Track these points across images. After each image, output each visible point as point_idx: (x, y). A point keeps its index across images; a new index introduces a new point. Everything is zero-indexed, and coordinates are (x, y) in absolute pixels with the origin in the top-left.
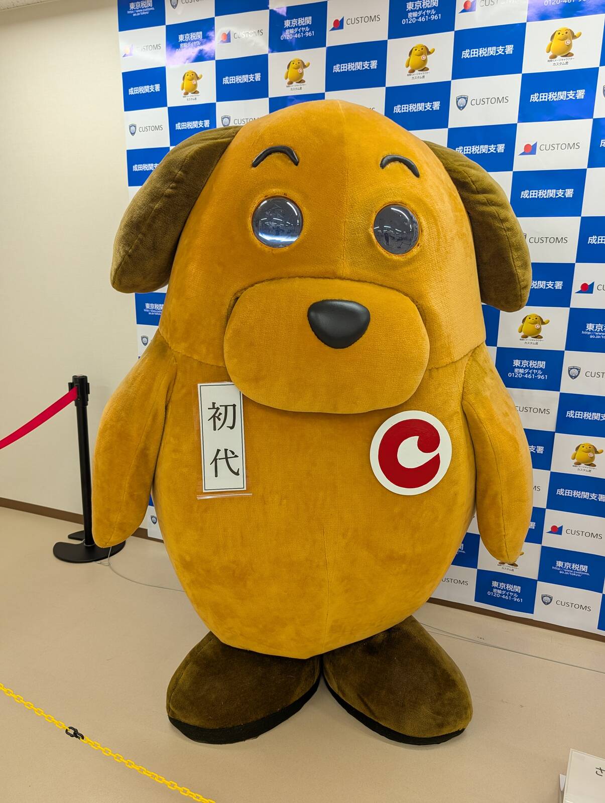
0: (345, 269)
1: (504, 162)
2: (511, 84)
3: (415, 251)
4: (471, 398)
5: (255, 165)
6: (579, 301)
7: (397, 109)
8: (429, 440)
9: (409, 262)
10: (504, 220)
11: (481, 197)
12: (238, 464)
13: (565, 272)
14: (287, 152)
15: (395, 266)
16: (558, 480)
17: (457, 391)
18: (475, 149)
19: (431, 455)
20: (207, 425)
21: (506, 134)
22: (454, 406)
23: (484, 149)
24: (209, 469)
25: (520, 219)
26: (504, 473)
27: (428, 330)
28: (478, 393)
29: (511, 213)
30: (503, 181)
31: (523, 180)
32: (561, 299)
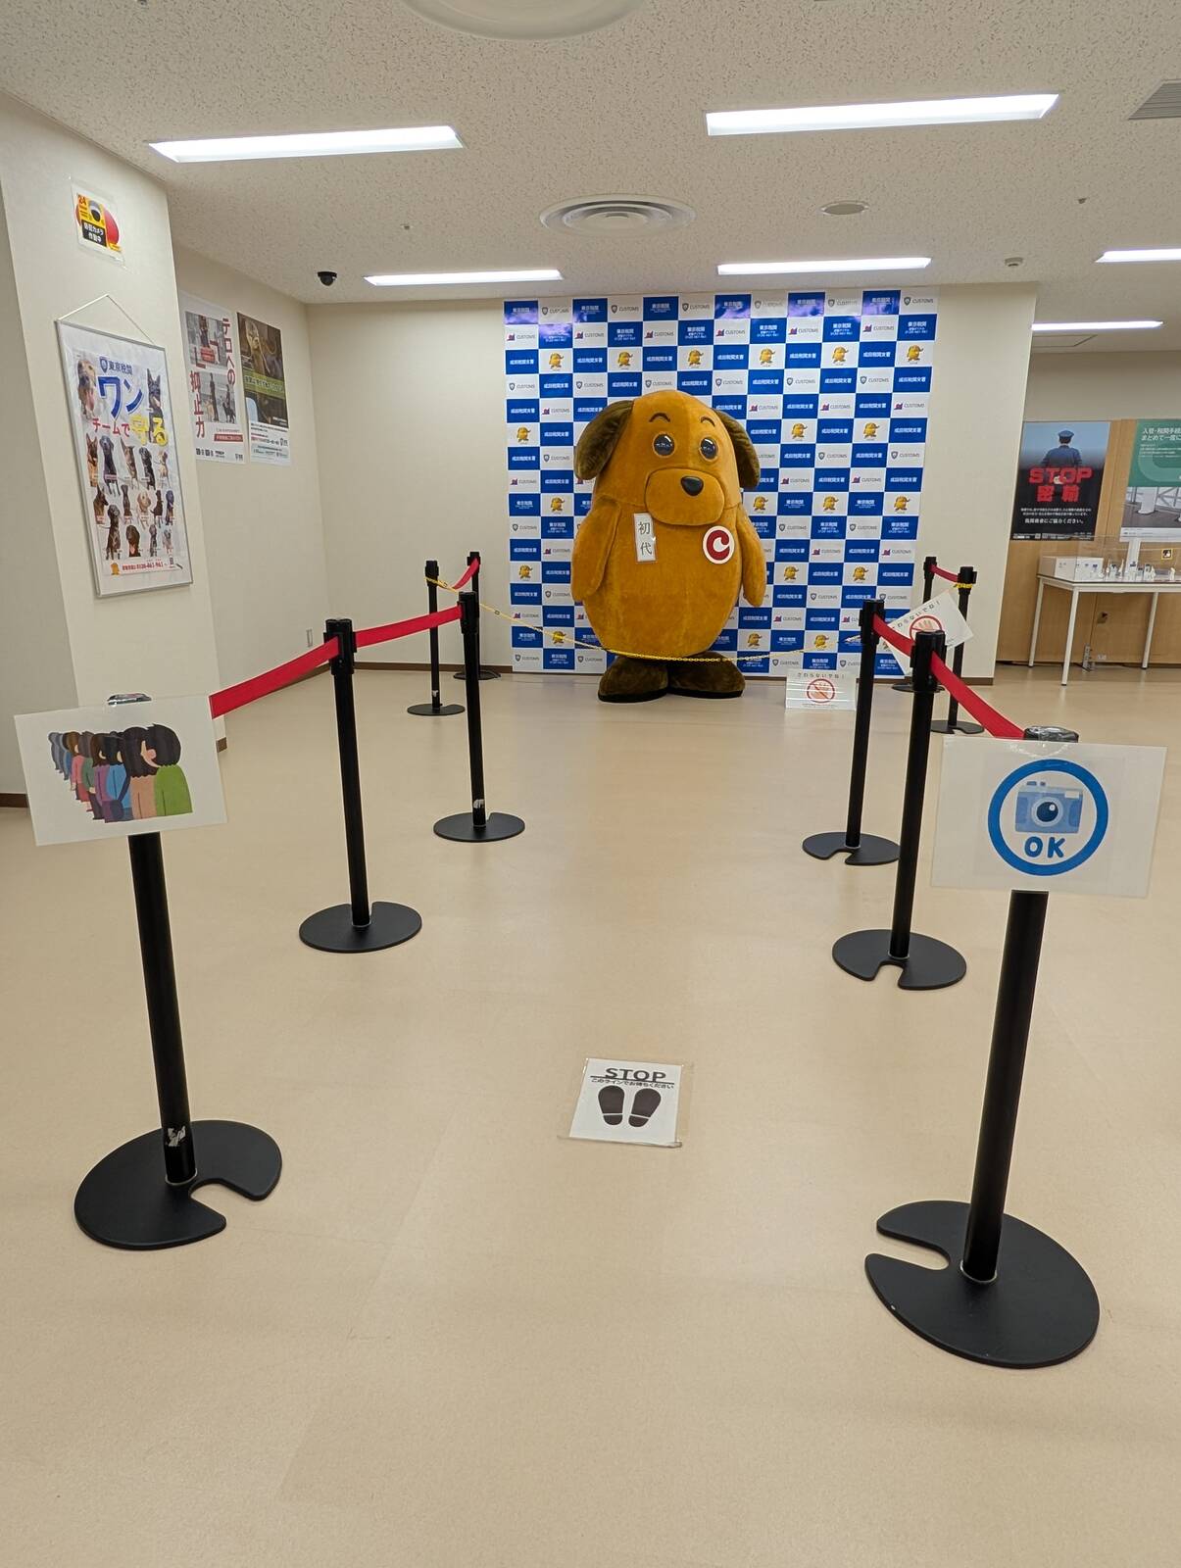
0: (691, 465)
1: (742, 414)
2: (743, 374)
3: (716, 458)
4: (740, 523)
5: (651, 421)
6: (782, 488)
7: (684, 384)
8: (725, 540)
9: (714, 462)
10: (748, 445)
11: (738, 435)
12: (651, 549)
13: (774, 473)
14: (663, 415)
15: (709, 464)
16: (778, 590)
17: (734, 521)
18: (726, 407)
19: (726, 546)
20: (638, 532)
21: (742, 400)
22: (734, 527)
23: (731, 407)
24: (639, 552)
25: (754, 445)
26: (755, 558)
27: (724, 491)
28: (742, 522)
29: (750, 442)
30: (742, 423)
31: (752, 424)
32: (773, 487)
